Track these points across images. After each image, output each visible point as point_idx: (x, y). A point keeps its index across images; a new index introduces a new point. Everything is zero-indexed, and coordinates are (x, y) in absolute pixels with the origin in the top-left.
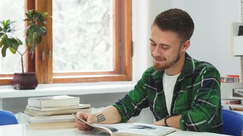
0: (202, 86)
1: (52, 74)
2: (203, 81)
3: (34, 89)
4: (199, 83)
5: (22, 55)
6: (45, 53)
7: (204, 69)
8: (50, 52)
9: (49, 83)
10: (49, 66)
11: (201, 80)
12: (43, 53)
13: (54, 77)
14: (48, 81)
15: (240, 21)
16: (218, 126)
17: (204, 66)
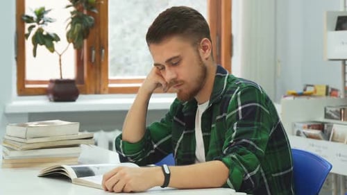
0: (241, 117)
1: (107, 81)
2: (240, 108)
3: (74, 100)
4: (235, 111)
5: (60, 56)
6: (96, 53)
7: (237, 90)
8: (103, 51)
9: (103, 94)
10: (103, 70)
11: (237, 107)
12: (94, 52)
13: (111, 85)
14: (102, 91)
15: (341, 10)
16: (286, 172)
17: (238, 85)
